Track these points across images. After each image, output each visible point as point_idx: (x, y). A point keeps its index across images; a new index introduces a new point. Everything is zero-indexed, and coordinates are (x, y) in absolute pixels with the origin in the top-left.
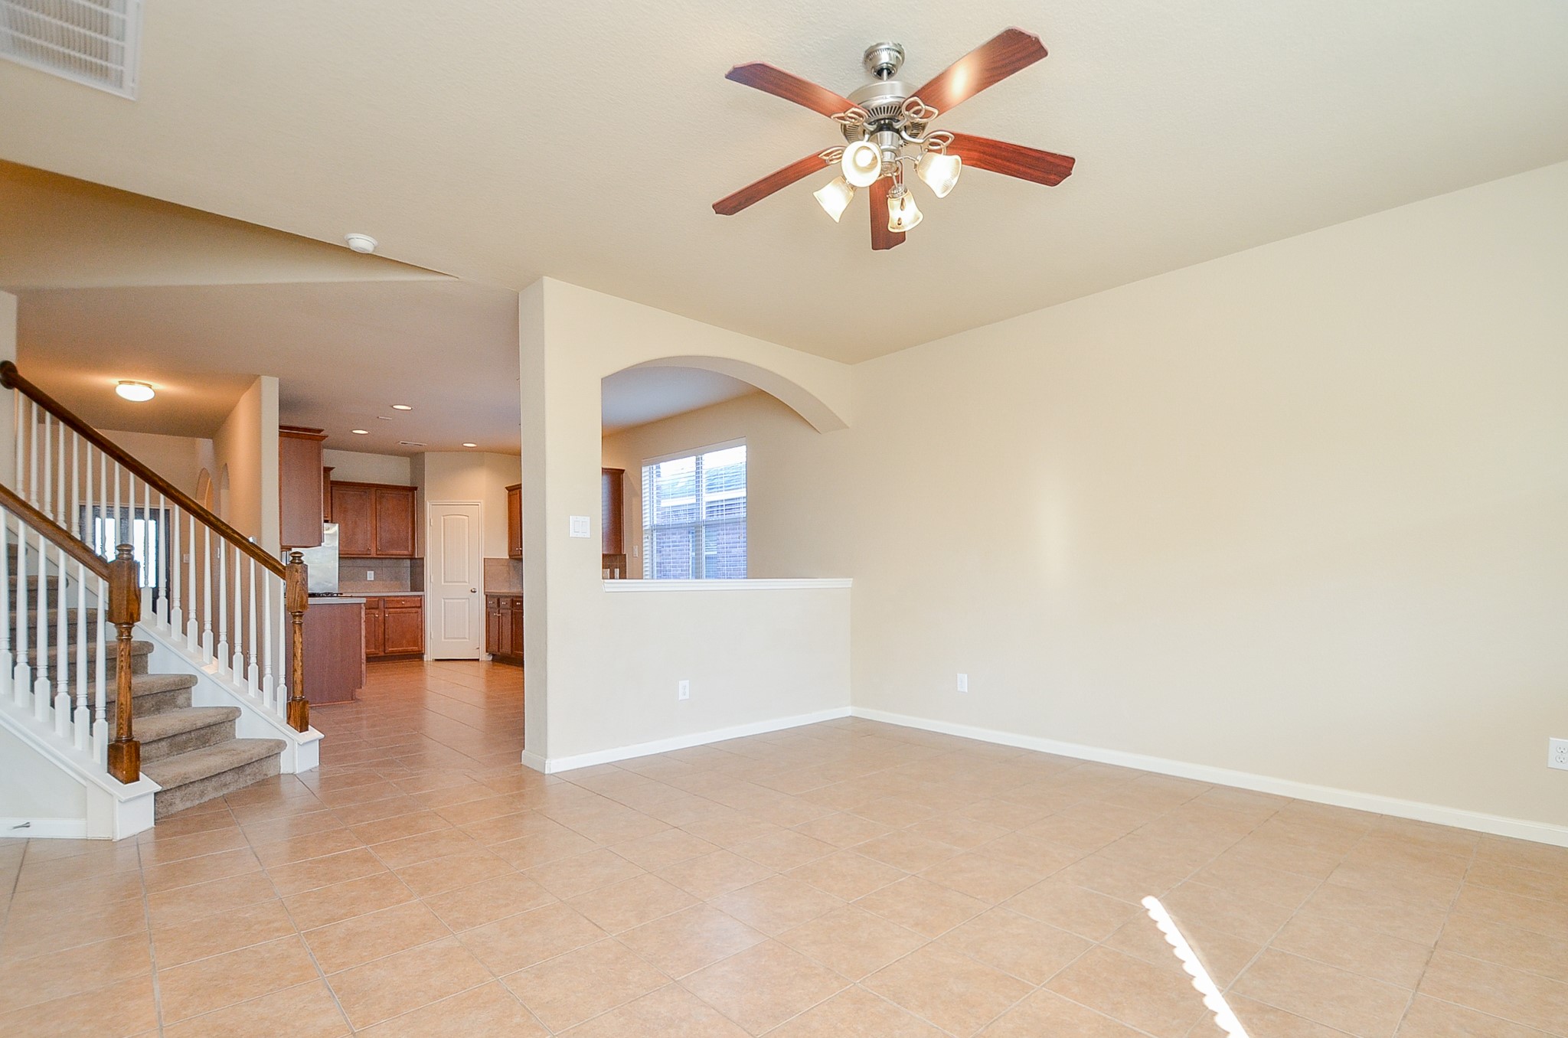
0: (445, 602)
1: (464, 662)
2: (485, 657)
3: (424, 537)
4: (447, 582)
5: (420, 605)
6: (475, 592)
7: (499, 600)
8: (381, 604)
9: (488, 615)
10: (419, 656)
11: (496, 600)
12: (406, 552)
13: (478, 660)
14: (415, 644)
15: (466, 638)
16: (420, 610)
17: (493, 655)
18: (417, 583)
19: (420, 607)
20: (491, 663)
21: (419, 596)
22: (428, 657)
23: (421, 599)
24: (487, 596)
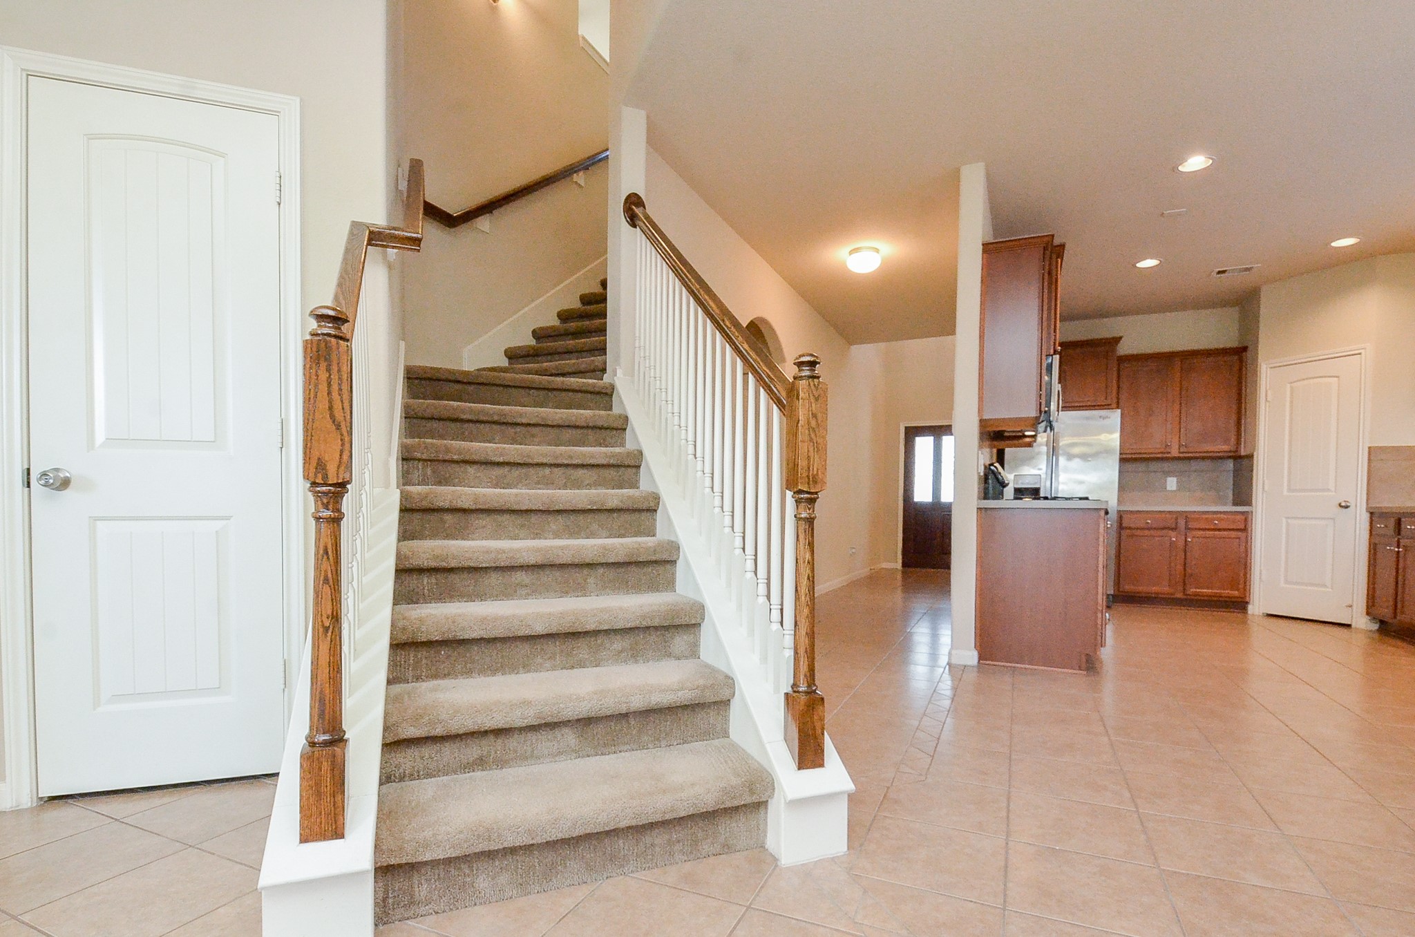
0: (1288, 525)
1: (1321, 627)
2: (1362, 622)
3: (1255, 425)
4: (1294, 491)
5: (1244, 527)
6: (1347, 507)
7: (1399, 523)
8: (1182, 523)
9: (1374, 550)
10: (1239, 605)
11: (1392, 523)
12: (1225, 448)
13: (1349, 626)
14: (1234, 584)
15: (1325, 586)
16: (1244, 534)
17: (1382, 622)
18: (1243, 494)
19: (1245, 530)
20: (1376, 636)
21: (1243, 513)
22: (1256, 607)
23: (1247, 518)
24: (1372, 514)
